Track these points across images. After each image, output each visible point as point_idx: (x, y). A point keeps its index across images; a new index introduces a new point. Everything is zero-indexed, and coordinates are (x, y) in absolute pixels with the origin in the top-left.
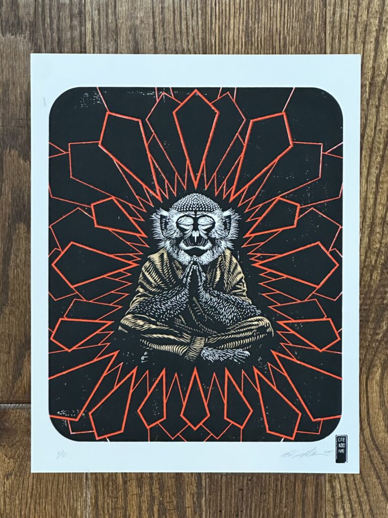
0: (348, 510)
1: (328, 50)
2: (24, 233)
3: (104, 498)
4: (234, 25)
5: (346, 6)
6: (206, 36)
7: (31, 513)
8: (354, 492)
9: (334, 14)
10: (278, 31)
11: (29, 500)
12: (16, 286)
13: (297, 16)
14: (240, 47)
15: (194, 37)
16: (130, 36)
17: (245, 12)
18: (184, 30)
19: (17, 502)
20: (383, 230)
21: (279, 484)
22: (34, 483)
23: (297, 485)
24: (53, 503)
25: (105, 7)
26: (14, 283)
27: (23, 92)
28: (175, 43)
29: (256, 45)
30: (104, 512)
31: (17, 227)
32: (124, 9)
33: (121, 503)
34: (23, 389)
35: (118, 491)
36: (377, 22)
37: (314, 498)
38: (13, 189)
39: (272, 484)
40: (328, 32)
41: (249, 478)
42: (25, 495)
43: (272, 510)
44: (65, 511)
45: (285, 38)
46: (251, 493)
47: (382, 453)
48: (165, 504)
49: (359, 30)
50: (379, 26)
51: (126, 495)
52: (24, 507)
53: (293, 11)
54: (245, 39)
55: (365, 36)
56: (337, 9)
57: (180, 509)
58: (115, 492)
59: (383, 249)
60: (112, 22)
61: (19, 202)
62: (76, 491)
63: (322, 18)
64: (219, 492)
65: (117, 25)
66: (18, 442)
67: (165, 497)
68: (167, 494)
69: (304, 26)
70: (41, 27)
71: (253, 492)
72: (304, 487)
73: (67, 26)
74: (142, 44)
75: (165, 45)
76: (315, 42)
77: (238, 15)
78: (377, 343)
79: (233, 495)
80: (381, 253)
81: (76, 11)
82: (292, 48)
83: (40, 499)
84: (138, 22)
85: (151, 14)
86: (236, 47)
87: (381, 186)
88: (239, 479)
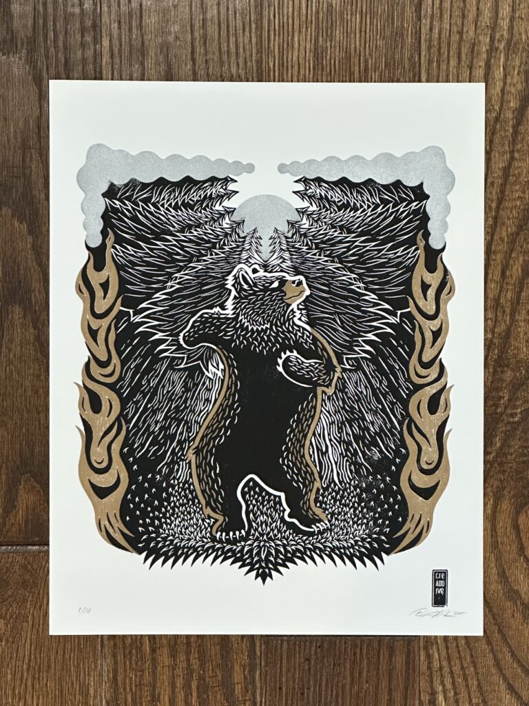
0: (449, 686)
1: (424, 77)
2: (19, 318)
3: (126, 671)
4: (299, 43)
5: (447, 19)
6: (261, 57)
7: (28, 691)
8: (458, 662)
9: (431, 29)
10: (358, 51)
11: (25, 674)
12: (8, 389)
13: (383, 32)
14: (307, 72)
15: (245, 59)
16: (161, 56)
17: (313, 26)
18: (233, 49)
19: (9, 677)
20: (496, 315)
21: (358, 652)
22: (32, 652)
23: (381, 652)
24: (57, 678)
25: (127, 18)
26: (6, 386)
27: (18, 131)
28: (221, 67)
29: (328, 70)
30: (125, 689)
31: (10, 310)
32: (153, 21)
33: (147, 677)
34: (17, 526)
35: (144, 662)
36: (488, 39)
37: (404, 670)
38: (5, 260)
39: (349, 652)
40: (423, 53)
41: (318, 645)
42: (20, 668)
43: (348, 687)
44: (73, 688)
45: (366, 62)
46: (321, 665)
47: (495, 610)
48: (207, 679)
49: (464, 51)
50: (490, 45)
51: (155, 667)
52: (18, 682)
53: (377, 25)
54: (314, 62)
55: (473, 59)
56: (434, 23)
57: (227, 685)
58: (139, 664)
59: (495, 341)
60: (137, 38)
61: (13, 277)
62: (88, 662)
63: (416, 33)
64: (279, 662)
65: (143, 43)
66: (10, 596)
67: (206, 669)
68: (209, 666)
69: (391, 45)
70: (42, 44)
71: (323, 663)
72: (391, 656)
73: (76, 43)
74: (177, 68)
75: (208, 69)
76: (407, 66)
77: (304, 30)
78: (488, 466)
79: (297, 666)
80: (494, 346)
81: (89, 23)
82: (375, 75)
83: (39, 673)
84: (171, 38)
85: (189, 28)
86: (302, 72)
87: (494, 257)
88: (305, 645)
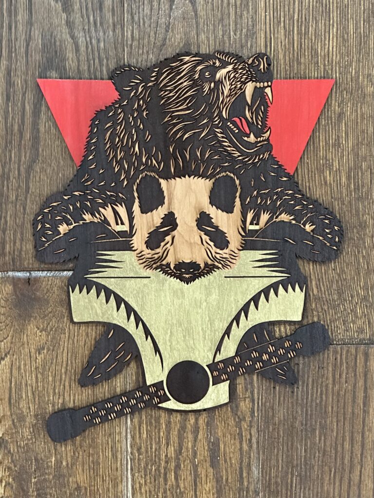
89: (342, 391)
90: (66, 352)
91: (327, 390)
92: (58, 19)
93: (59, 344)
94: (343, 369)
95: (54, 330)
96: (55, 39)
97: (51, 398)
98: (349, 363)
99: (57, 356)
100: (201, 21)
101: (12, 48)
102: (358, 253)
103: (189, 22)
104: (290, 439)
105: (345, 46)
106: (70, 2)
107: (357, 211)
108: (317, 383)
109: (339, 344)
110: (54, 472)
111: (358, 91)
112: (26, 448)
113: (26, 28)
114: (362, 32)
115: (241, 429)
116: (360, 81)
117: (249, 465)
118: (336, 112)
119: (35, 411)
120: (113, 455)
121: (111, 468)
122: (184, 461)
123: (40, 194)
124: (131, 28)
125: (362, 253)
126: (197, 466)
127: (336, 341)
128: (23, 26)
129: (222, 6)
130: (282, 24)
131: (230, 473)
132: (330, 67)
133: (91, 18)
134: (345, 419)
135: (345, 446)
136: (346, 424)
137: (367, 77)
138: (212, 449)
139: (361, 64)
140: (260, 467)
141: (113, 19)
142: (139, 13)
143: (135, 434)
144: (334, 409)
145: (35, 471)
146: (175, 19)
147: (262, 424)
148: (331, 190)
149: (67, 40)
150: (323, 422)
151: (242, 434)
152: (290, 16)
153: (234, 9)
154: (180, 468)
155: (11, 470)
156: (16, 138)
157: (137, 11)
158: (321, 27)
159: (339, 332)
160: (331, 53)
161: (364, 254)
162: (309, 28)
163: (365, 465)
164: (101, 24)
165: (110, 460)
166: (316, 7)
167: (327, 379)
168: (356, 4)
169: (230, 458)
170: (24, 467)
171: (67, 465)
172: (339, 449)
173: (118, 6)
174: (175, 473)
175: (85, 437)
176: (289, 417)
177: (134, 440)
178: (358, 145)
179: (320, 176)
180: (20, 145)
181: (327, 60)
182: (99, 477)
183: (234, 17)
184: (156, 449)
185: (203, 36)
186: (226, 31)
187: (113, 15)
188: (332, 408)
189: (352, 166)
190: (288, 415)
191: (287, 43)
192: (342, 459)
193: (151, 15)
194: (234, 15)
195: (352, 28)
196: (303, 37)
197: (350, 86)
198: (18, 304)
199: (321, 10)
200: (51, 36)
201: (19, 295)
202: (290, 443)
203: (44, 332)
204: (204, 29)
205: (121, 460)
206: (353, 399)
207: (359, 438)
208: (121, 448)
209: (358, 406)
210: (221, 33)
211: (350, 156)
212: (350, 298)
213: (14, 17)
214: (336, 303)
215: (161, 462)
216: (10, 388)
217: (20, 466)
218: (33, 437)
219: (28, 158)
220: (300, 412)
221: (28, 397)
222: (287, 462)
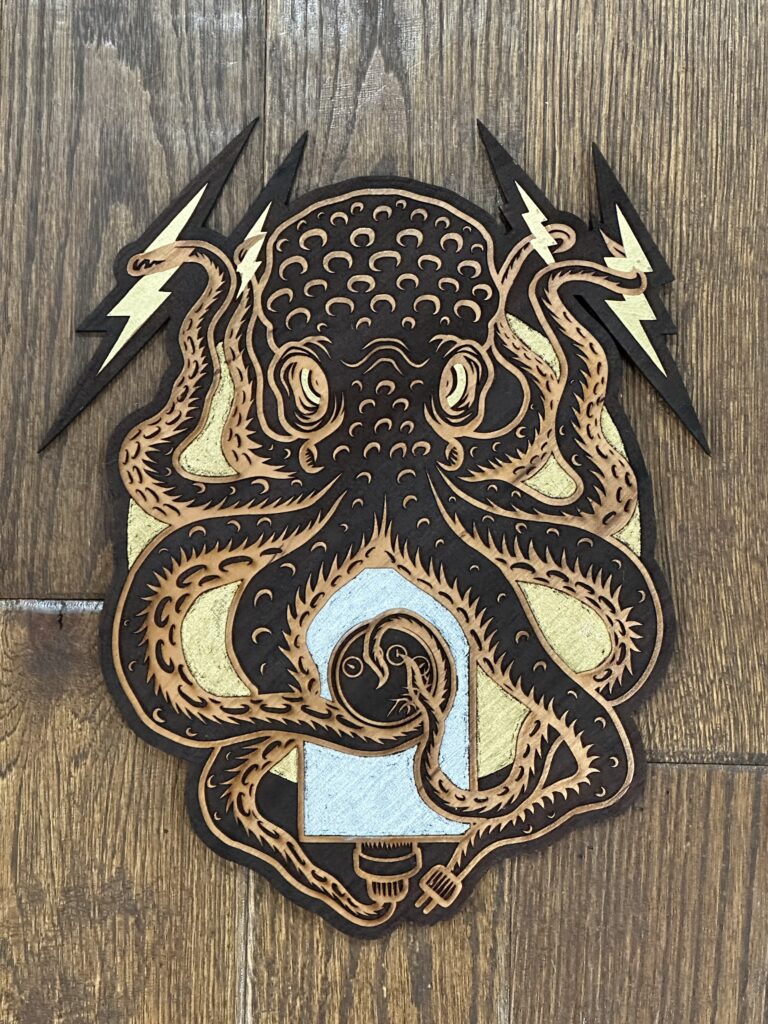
89: (679, 857)
90: (131, 764)
91: (648, 853)
92: (133, 102)
93: (117, 747)
94: (683, 812)
95: (107, 718)
96: (126, 141)
97: (97, 856)
98: (694, 801)
99: (112, 770)
100: (418, 114)
101: (41, 155)
102: (717, 583)
103: (394, 116)
104: (573, 949)
105: (700, 171)
106: (160, 69)
107: (717, 498)
108: (629, 840)
109: (676, 763)
110: (99, 1006)
111: (723, 260)
112: (43, 956)
113: (69, 118)
114: (735, 144)
115: (476, 927)
116: (729, 242)
117: (490, 1001)
118: (681, 301)
119: (63, 882)
120: (218, 974)
121: (213, 1000)
122: (360, 991)
123: (87, 446)
124: (278, 123)
125: (725, 581)
126: (385, 1001)
127: (669, 756)
128: (64, 113)
129: (459, 85)
130: (577, 125)
131: (450, 1016)
132: (670, 211)
133: (201, 102)
134: (683, 913)
135: (682, 969)
136: (685, 922)
137: (743, 234)
138: (416, 968)
139: (731, 207)
140: (513, 1005)
141: (243, 105)
142: (295, 94)
143: (262, 932)
144: (663, 893)
145: (60, 1002)
146: (365, 108)
147: (519, 918)
148: (666, 456)
149: (152, 143)
150: (640, 918)
151: (477, 939)
152: (593, 109)
153: (482, 92)
154: (351, 1004)
155: (13, 998)
156: (43, 333)
157: (291, 90)
158: (654, 132)
159: (675, 737)
160: (672, 185)
161: (729, 584)
162: (630, 135)
163: (722, 1006)
164: (219, 113)
165: (211, 984)
166: (645, 92)
167: (650, 831)
168: (723, 89)
169: (453, 987)
170: (38, 993)
171: (126, 991)
172: (671, 973)
173: (254, 79)
174: (342, 1014)
175: (162, 937)
176: (572, 906)
177: (260, 944)
178: (721, 367)
179: (647, 427)
180: (50, 348)
181: (664, 197)
182: (187, 1018)
183: (482, 108)
184: (304, 966)
185: (420, 144)
186: (467, 134)
187: (244, 96)
188: (659, 890)
189: (710, 408)
190: (571, 903)
191: (585, 162)
192: (677, 995)
193: (318, 98)
194: (482, 105)
195: (715, 136)
196: (618, 151)
197: (709, 252)
198: (36, 664)
199: (653, 99)
200: (120, 134)
201: (40, 647)
202: (573, 960)
203: (87, 723)
204: (423, 129)
205: (234, 985)
206: (702, 875)
207: (710, 952)
208: (234, 960)
209: (710, 889)
210: (455, 139)
211: (705, 388)
212: (699, 672)
213: (48, 94)
214: (672, 679)
215: (315, 991)
216: (16, 832)
217: (31, 990)
218: (59, 933)
219: (65, 375)
220: (593, 896)
221: (51, 852)
222: (567, 997)
